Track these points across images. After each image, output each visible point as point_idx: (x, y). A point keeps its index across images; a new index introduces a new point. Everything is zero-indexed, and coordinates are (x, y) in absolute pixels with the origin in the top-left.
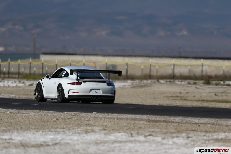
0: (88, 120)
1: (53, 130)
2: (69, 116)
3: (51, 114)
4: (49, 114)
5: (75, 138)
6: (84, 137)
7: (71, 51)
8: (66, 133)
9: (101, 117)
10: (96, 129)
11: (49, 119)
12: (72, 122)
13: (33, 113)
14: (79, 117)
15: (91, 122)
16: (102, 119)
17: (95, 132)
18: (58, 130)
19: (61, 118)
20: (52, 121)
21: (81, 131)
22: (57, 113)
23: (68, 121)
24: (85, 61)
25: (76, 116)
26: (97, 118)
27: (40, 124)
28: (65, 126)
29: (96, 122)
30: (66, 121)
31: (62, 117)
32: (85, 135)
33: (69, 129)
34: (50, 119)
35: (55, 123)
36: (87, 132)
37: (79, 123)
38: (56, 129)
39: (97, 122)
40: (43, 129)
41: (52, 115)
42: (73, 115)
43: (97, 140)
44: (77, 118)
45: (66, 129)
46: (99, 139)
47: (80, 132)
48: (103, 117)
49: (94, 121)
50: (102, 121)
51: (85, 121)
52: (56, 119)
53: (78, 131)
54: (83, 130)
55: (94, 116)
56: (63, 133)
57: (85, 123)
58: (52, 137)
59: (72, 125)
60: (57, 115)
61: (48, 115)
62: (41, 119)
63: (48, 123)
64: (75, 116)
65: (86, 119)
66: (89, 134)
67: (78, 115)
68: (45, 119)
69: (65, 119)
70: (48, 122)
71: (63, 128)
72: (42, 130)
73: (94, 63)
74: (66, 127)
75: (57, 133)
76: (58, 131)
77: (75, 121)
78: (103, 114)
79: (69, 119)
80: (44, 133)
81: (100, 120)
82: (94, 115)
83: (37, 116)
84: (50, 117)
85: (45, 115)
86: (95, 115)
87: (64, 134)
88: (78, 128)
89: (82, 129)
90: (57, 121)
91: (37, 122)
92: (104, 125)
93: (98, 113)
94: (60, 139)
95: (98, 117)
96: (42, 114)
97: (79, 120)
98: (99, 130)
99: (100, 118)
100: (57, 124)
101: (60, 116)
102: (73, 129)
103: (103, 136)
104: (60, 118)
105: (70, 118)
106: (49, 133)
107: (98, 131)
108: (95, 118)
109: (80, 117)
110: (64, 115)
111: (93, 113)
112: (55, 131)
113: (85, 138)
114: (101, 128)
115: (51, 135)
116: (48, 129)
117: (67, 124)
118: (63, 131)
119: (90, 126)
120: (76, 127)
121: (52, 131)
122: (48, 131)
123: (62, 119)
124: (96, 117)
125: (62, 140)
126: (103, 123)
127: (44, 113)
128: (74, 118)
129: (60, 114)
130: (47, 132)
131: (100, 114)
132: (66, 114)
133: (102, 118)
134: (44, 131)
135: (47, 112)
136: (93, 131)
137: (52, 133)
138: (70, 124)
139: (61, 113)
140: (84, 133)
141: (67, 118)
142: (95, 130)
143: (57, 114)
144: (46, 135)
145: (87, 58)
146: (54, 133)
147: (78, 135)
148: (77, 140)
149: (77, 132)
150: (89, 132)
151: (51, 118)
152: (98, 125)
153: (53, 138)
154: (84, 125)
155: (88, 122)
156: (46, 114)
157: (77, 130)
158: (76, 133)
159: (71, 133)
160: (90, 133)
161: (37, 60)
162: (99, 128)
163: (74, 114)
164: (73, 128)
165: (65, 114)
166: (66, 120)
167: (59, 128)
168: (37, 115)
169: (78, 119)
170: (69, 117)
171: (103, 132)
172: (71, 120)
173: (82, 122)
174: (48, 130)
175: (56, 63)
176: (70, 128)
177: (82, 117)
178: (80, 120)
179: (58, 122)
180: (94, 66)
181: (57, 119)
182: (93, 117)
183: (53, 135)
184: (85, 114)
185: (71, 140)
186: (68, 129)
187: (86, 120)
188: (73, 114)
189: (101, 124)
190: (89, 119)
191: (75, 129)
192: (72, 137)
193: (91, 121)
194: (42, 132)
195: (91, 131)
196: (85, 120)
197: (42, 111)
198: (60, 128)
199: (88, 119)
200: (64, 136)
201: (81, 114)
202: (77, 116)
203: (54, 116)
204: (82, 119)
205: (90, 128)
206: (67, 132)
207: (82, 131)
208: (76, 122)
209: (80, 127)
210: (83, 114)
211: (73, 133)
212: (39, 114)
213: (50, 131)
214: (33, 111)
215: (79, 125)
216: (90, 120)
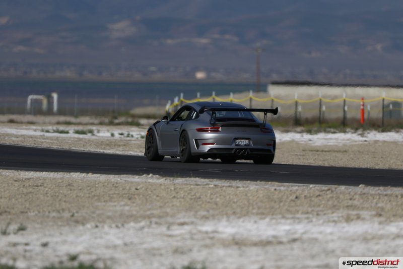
0: (351, 199)
1: (290, 216)
2: (317, 191)
3: (285, 188)
4: (282, 188)
5: (329, 229)
6: (344, 227)
7: (321, 79)
8: (312, 221)
9: (373, 192)
10: (364, 214)
11: (282, 196)
12: (323, 202)
13: (254, 186)
14: (335, 192)
15: (356, 203)
16: (375, 197)
17: (363, 219)
18: (298, 216)
19: (303, 196)
20: (288, 200)
21: (339, 217)
22: (296, 186)
23: (316, 200)
24: (346, 97)
25: (330, 191)
26: (366, 195)
27: (268, 206)
28: (310, 210)
29: (365, 202)
30: (313, 201)
31: (306, 193)
32: (345, 224)
33: (318, 215)
34: (285, 197)
35: (293, 204)
36: (348, 219)
37: (336, 203)
38: (294, 214)
39: (367, 201)
40: (273, 215)
41: (288, 190)
42: (324, 190)
43: (366, 232)
44: (331, 195)
45: (313, 214)
46: (370, 231)
47: (336, 219)
48: (377, 193)
49: (361, 201)
50: (375, 201)
51: (346, 201)
52: (294, 197)
53: (333, 217)
54: (342, 216)
55: (361, 192)
56: (306, 221)
57: (345, 203)
58: (287, 228)
59: (323, 207)
60: (297, 190)
61: (280, 190)
62: (269, 197)
63: (282, 204)
64: (328, 192)
65: (348, 197)
66: (352, 223)
67: (333, 189)
68: (275, 197)
69: (311, 197)
70: (281, 202)
71: (307, 213)
72: (270, 217)
73: (363, 99)
74: (313, 211)
75: (297, 221)
76: (298, 218)
77: (328, 200)
78: (377, 188)
79: (317, 196)
80: (274, 221)
81: (372, 199)
82: (361, 189)
83: (261, 192)
84: (285, 193)
85: (275, 190)
86: (364, 189)
87: (309, 222)
88: (333, 213)
89: (340, 215)
90: (296, 200)
91: (262, 201)
92: (379, 207)
93: (369, 187)
94: (302, 231)
95: (368, 194)
96: (270, 188)
97: (334, 199)
98: (371, 215)
99: (371, 195)
100: (297, 206)
101: (303, 191)
102: (325, 214)
103: (376, 226)
104: (302, 194)
105: (319, 195)
106: (283, 221)
107: (367, 217)
108: (362, 194)
109: (337, 193)
110: (309, 189)
111: (360, 186)
112: (293, 218)
113: (345, 230)
114: (374, 213)
115: (285, 224)
116: (280, 213)
117: (314, 206)
118: (308, 218)
119: (353, 210)
120: (330, 211)
121: (287, 219)
122: (280, 218)
123: (305, 196)
124: (364, 194)
125: (305, 233)
126: (377, 204)
127: (273, 186)
128: (327, 195)
129: (302, 188)
130: (279, 220)
131: (372, 188)
132: (313, 189)
133: (375, 194)
134: (273, 219)
135: (280, 184)
136: (358, 217)
137: (289, 221)
138: (319, 206)
139: (304, 186)
140: (343, 221)
141: (313, 195)
142: (362, 217)
143: (296, 188)
144: (278, 224)
145: (349, 90)
146: (291, 221)
147: (333, 224)
148: (331, 234)
149: (331, 219)
150: (352, 220)
151: (286, 195)
152: (367, 208)
153: (290, 230)
154: (343, 208)
155: (350, 203)
156: (278, 188)
157: (331, 215)
158: (329, 221)
159: (321, 222)
160: (354, 222)
161: (262, 94)
162: (370, 213)
163: (326, 188)
164: (325, 212)
165: (311, 188)
166: (313, 199)
167: (300, 212)
168: (262, 190)
169: (332, 197)
170: (317, 193)
171: (376, 219)
172: (320, 198)
173: (340, 201)
174: (280, 216)
175: (296, 98)
176: (320, 213)
177: (341, 193)
178: (336, 199)
179: (298, 202)
180: (362, 103)
181: (296, 198)
182: (359, 193)
183: (290, 224)
184: (345, 188)
185: (321, 233)
186: (315, 213)
187: (347, 199)
188: (324, 187)
189: (373, 205)
190: (353, 196)
191: (329, 213)
192: (322, 228)
193: (357, 200)
194: (272, 219)
195: (355, 217)
196: (345, 198)
197: (270, 183)
198: (302, 213)
199: (351, 197)
200: (309, 226)
201: (338, 189)
202: (332, 192)
203: (291, 191)
204: (341, 196)
205: (354, 212)
206: (314, 220)
207: (341, 219)
208: (330, 203)
209: (338, 211)
210: (343, 188)
211: (324, 222)
212: (266, 188)
213: (284, 217)
214: (255, 183)
215: (335, 208)
216: (354, 200)
